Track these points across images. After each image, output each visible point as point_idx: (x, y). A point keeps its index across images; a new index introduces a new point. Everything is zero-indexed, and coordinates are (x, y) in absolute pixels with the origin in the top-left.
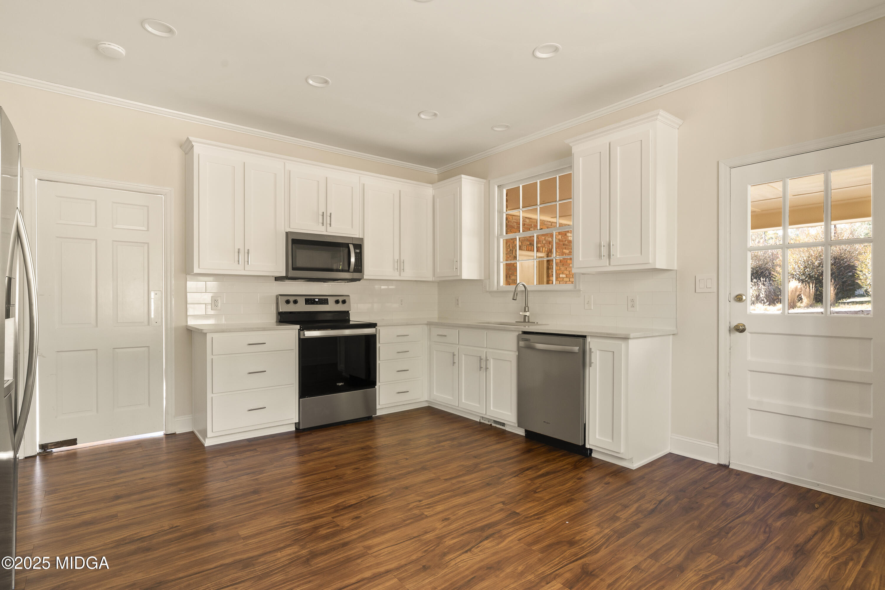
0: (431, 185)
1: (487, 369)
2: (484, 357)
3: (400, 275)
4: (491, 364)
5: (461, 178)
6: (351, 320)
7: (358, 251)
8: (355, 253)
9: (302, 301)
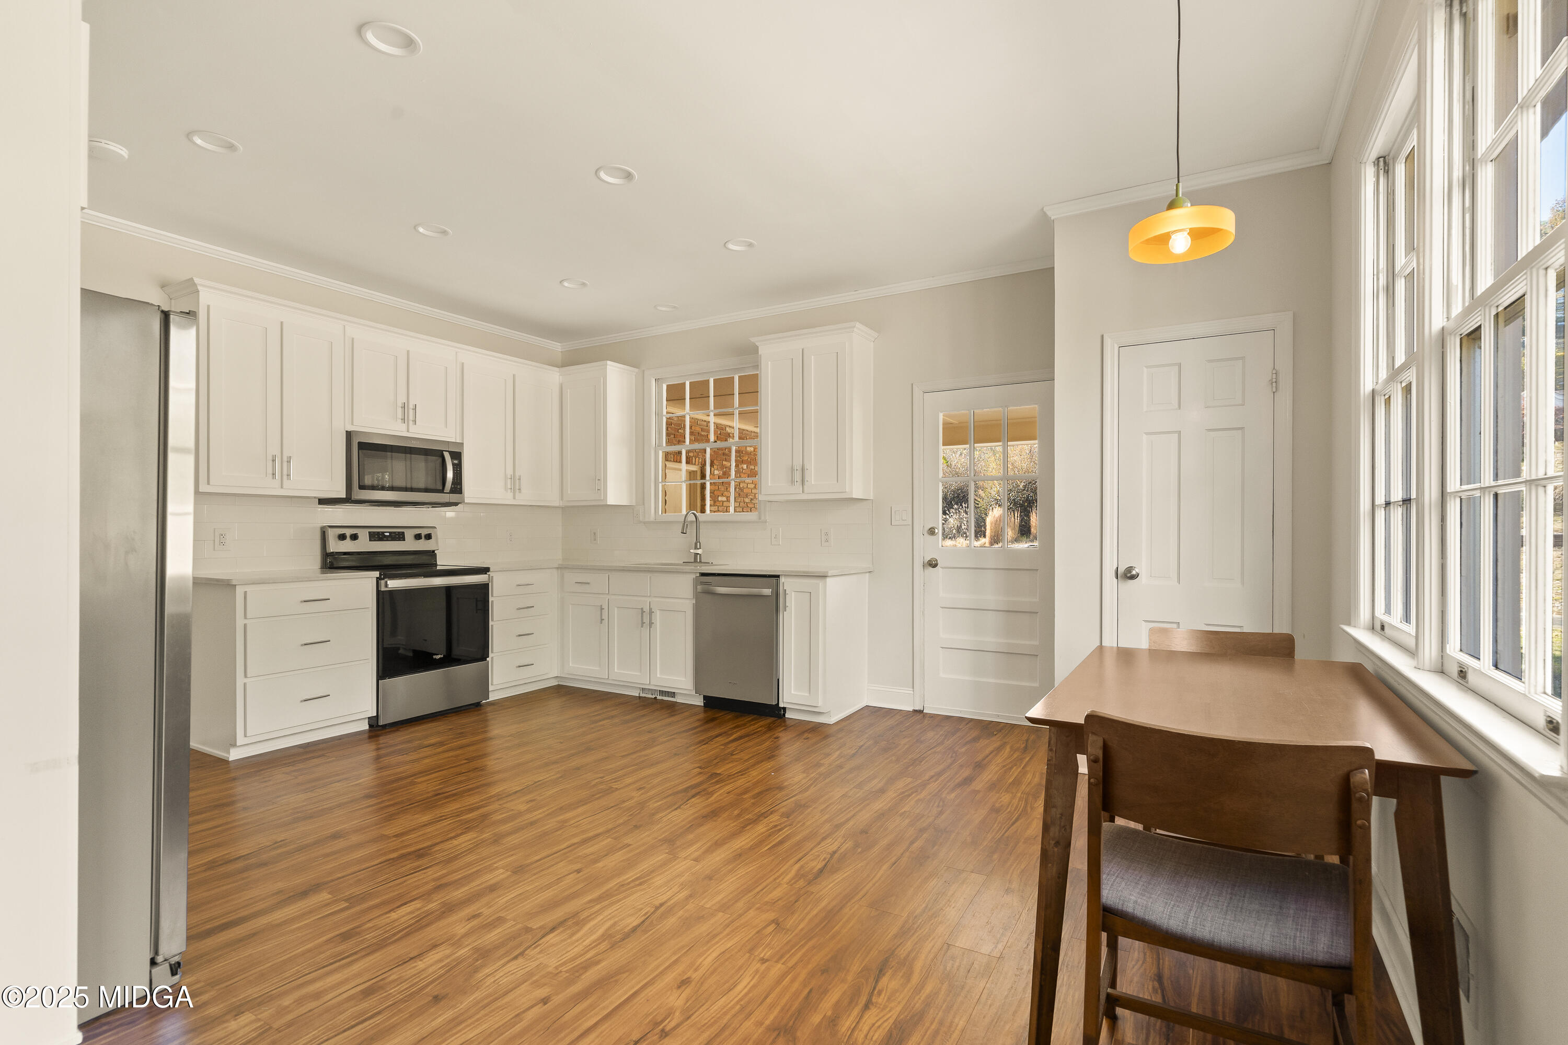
0: (557, 369)
1: (651, 624)
2: (647, 609)
3: (514, 498)
4: (658, 617)
5: (606, 365)
6: (438, 564)
7: (456, 462)
8: (453, 464)
9: (364, 535)
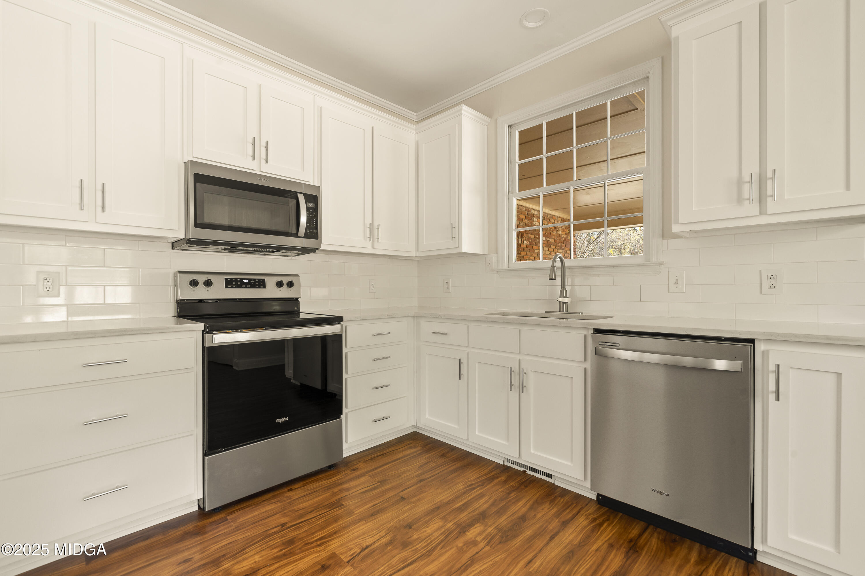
0: (413, 126)
1: (522, 388)
2: (515, 368)
3: (373, 247)
4: (531, 381)
5: (461, 109)
6: (301, 311)
7: (311, 205)
8: (308, 208)
9: (219, 283)
